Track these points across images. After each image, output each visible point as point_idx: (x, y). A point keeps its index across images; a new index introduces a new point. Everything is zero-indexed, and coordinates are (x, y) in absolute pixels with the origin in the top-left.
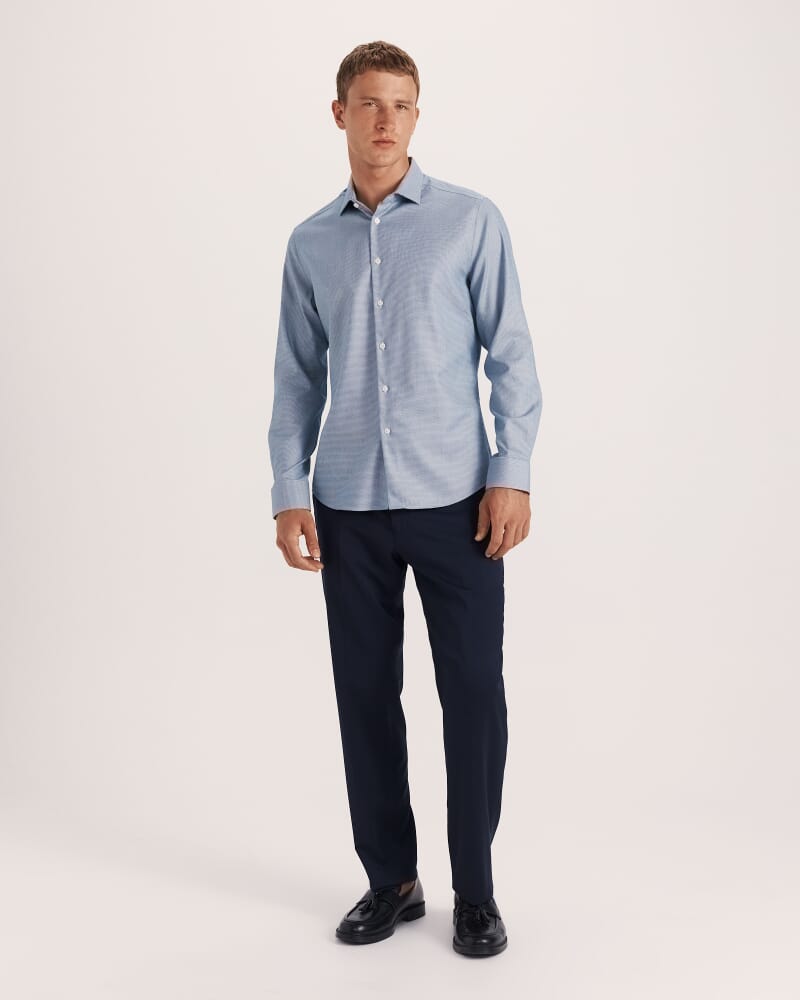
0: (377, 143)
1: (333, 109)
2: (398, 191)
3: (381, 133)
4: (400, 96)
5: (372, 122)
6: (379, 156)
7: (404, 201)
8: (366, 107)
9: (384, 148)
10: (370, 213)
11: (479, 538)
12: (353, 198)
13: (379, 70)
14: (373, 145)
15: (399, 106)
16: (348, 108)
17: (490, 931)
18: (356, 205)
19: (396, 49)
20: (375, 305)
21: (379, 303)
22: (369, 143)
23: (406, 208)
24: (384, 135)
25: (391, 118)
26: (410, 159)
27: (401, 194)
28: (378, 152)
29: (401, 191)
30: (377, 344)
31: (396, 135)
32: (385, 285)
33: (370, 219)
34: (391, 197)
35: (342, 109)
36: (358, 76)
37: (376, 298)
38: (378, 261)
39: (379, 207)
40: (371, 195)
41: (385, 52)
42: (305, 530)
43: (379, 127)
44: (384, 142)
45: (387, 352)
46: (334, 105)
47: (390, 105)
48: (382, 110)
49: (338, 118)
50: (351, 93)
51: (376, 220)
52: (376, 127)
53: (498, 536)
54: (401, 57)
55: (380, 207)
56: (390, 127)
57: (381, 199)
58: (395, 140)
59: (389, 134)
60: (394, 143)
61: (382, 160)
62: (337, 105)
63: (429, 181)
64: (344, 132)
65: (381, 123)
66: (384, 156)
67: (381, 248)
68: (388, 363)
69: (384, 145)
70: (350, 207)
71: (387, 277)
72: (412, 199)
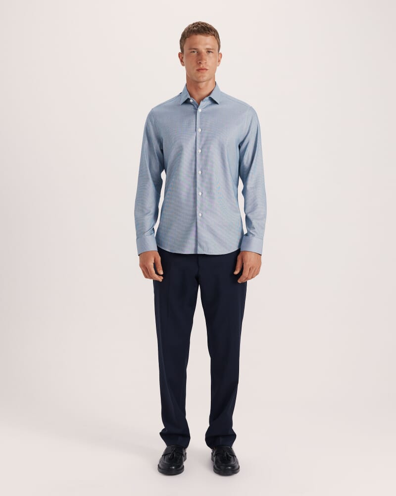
0: (198, 70)
1: (179, 57)
2: (211, 96)
3: (200, 65)
4: (208, 47)
5: (195, 59)
6: (200, 77)
8: (192, 53)
9: (202, 73)
10: (197, 105)
11: (236, 273)
12: (189, 97)
13: (196, 35)
15: (209, 51)
16: (184, 55)
17: (232, 463)
18: (191, 101)
19: (206, 24)
20: (197, 151)
21: (199, 151)
22: (195, 71)
23: (215, 106)
24: (202, 66)
25: (204, 57)
27: (213, 97)
28: (200, 74)
30: (197, 171)
31: (207, 65)
32: (203, 143)
33: (197, 110)
34: (207, 98)
36: (187, 39)
37: (198, 148)
38: (200, 130)
39: (201, 103)
41: (199, 26)
43: (199, 62)
44: (202, 69)
45: (202, 175)
46: (179, 54)
47: (204, 51)
48: (199, 53)
49: (182, 61)
51: (200, 110)
52: (197, 62)
53: (246, 273)
54: (208, 28)
56: (203, 62)
57: (202, 99)
58: (207, 68)
59: (204, 65)
60: (207, 70)
61: (201, 79)
62: (181, 54)
65: (199, 60)
66: (203, 76)
67: (201, 124)
68: (203, 181)
69: (202, 71)
71: (204, 139)
72: (217, 101)
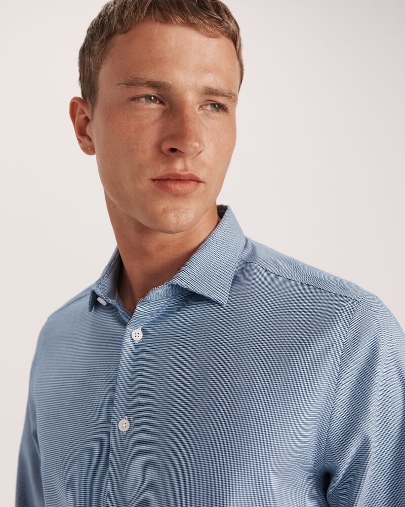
0: (162, 182)
1: (73, 116)
3: (171, 160)
5: (150, 137)
6: (165, 211)
7: (189, 297)
8: (133, 103)
9: (177, 195)
14: (153, 184)
15: (209, 102)
18: (102, 301)
22: (145, 184)
23: (194, 311)
24: (179, 166)
26: (222, 211)
29: (187, 279)
31: (204, 165)
35: (88, 114)
43: (166, 146)
44: (179, 179)
46: (73, 106)
47: (191, 98)
49: (82, 132)
50: (105, 76)
52: (158, 147)
55: (142, 309)
58: (201, 175)
60: (198, 181)
61: (172, 219)
62: (80, 106)
63: (253, 253)
64: (93, 159)
69: (178, 187)
72: (206, 293)
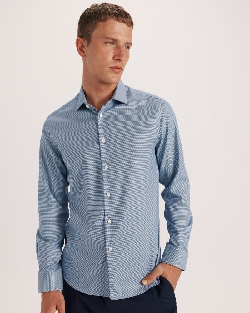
0: (113, 68)
2: (114, 97)
8: (107, 44)
10: (96, 111)
12: (85, 101)
14: (110, 69)
18: (87, 106)
20: (103, 168)
21: (105, 167)
24: (118, 64)
27: (116, 99)
30: (105, 193)
32: (109, 156)
33: (97, 115)
35: (84, 44)
36: (102, 23)
37: (103, 164)
38: (103, 141)
40: (97, 100)
42: (58, 307)
43: (115, 58)
44: (117, 68)
47: (122, 44)
48: (118, 47)
51: (101, 115)
55: (103, 108)
63: (129, 89)
67: (105, 132)
70: (83, 107)
71: (110, 151)
